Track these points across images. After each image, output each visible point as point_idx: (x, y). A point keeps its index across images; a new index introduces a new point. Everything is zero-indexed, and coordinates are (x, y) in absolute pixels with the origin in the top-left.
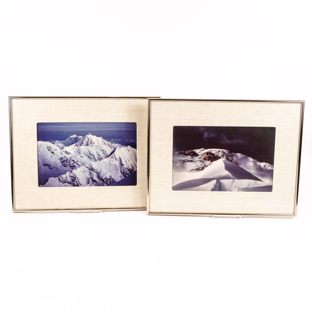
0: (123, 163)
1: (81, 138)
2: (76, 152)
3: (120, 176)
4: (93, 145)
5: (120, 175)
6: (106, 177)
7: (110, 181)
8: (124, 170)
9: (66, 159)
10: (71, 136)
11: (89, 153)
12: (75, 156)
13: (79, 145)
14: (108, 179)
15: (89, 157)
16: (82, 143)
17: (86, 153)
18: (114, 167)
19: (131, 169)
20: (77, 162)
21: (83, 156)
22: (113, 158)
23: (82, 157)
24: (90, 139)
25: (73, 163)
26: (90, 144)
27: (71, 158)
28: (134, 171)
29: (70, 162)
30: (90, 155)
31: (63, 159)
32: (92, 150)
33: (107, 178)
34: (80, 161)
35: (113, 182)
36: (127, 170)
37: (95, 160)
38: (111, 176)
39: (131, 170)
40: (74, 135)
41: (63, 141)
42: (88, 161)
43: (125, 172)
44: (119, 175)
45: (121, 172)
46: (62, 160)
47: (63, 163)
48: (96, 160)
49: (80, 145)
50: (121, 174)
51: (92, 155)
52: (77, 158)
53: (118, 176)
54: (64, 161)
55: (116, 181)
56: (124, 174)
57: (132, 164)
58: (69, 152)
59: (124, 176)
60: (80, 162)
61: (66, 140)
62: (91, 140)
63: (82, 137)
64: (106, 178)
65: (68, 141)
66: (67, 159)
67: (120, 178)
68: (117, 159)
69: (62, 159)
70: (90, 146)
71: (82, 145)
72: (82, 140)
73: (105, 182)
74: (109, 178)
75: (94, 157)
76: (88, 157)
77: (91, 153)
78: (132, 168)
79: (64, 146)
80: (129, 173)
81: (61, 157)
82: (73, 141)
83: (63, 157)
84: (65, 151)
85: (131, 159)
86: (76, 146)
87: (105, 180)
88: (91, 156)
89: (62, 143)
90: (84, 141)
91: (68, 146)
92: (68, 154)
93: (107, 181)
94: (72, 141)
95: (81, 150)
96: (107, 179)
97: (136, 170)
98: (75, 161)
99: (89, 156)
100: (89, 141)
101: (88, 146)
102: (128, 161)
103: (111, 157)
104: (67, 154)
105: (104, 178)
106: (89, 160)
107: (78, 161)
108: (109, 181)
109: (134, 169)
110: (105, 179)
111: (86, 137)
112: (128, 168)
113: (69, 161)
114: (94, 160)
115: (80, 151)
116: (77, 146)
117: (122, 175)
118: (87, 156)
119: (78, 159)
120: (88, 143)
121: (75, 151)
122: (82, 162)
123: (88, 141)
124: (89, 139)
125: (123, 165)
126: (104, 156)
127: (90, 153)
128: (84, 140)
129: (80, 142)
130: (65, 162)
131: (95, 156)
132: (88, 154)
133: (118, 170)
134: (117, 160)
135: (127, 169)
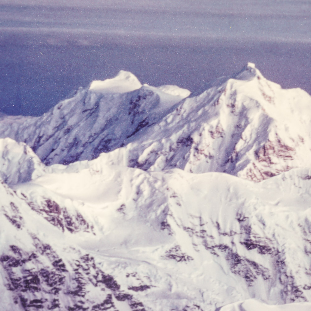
1: (175, 107)
2: (131, 212)
4: (279, 163)
9: (46, 262)
10: (96, 85)
11: (237, 227)
12: (126, 243)
13: (160, 160)
15: (236, 259)
16: (187, 141)
17: (212, 230)
20: (138, 296)
21: (186, 249)
23: (183, 258)
24: (255, 118)
25: (108, 301)
26: (250, 155)
27: (87, 259)
29: (78, 291)
30: (249, 245)
31: (29, 265)
32: (265, 211)
34: (160, 286)
37: (284, 293)
40: (123, 74)
41: (29, 121)
42: (229, 291)
46: (17, 272)
47: (29, 296)
48: (296, 290)
49: (170, 164)
51: (263, 250)
52: (138, 262)
54: (35, 279)
58: (72, 213)
60: (164, 296)
61: (56, 111)
62: (267, 122)
63: (185, 93)
65: (71, 122)
66: (59, 264)
69: (16, 263)
70: (252, 177)
71: (185, 160)
72: (187, 121)
75: (280, 263)
76: (226, 265)
77: (256, 229)
79: (36, 160)
81: (14, 248)
82: (109, 123)
83: (27, 246)
84: (40, 202)
86: (134, 163)
88: (254, 255)
89: (17, 137)
90: (206, 127)
91: (65, 162)
92: (70, 226)
94: (101, 121)
95: (171, 202)
98: (124, 289)
99: (241, 251)
100: (248, 133)
101: (233, 171)
104: (58, 229)
106: (240, 283)
107: (143, 288)
111: (224, 99)
113: (73, 286)
114: (279, 287)
115: (165, 212)
116: (145, 166)
118: (222, 254)
119: (142, 270)
120: (240, 146)
121: (121, 209)
122: (179, 296)
123: (237, 135)
124: (243, 114)
127: (248, 230)
128: (206, 117)
129: (167, 133)
130: (44, 286)
131: (288, 259)
132: (226, 241)
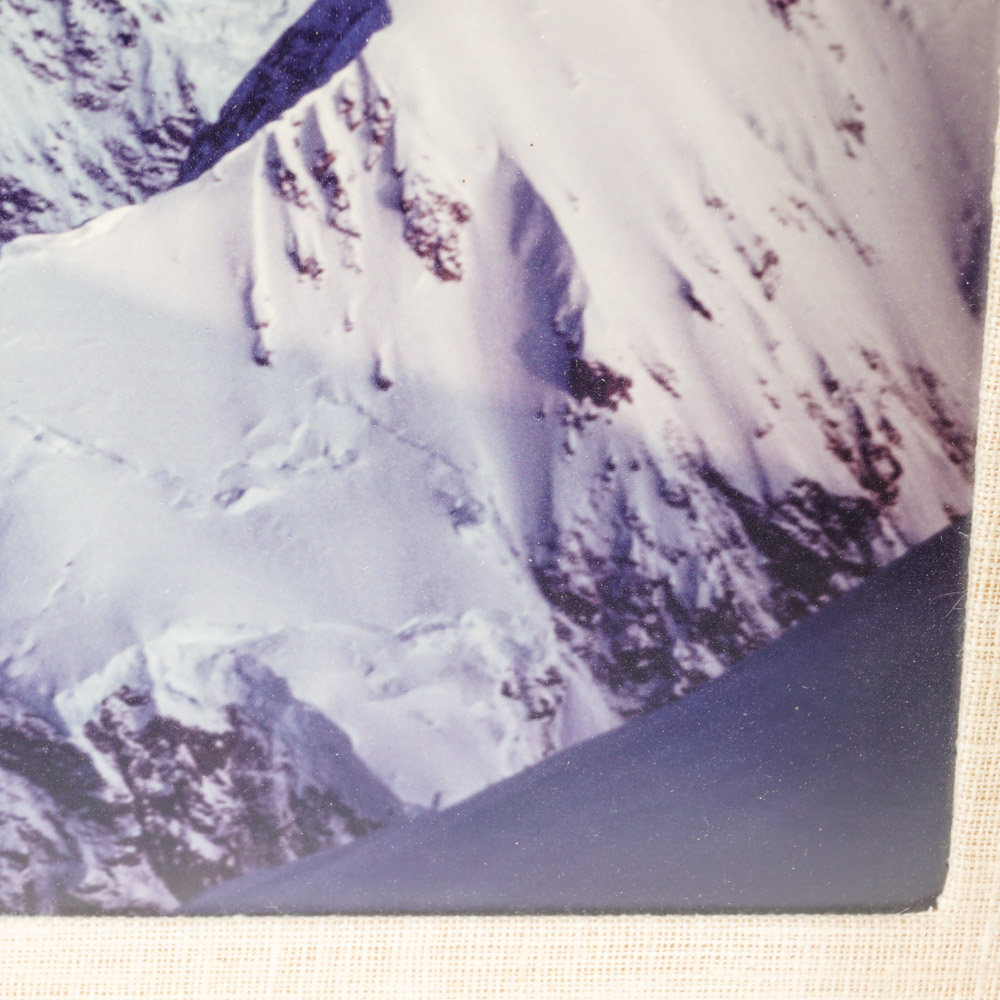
0: (601, 347)
3: (501, 667)
5: (523, 656)
6: (137, 699)
7: (242, 788)
8: (624, 515)
14: (200, 740)
18: (342, 429)
19: (821, 502)
22: (327, 180)
28: (888, 547)
33: (166, 706)
35: (315, 806)
36: (711, 518)
38: (279, 664)
39: (800, 527)
43: (650, 562)
44: (480, 635)
45: (548, 582)
50: (536, 614)
53: (468, 670)
55: (411, 794)
56: (613, 629)
57: (849, 370)
59: (616, 671)
64: (129, 720)
67: (510, 713)
68: (442, 224)
73: (105, 817)
74: (215, 723)
78: (842, 480)
80: (751, 588)
85: (839, 230)
87: (104, 765)
93: (178, 802)
96: (161, 732)
97: (933, 523)
102: (736, 272)
103: (278, 174)
105: (77, 706)
108: (209, 790)
109: (883, 489)
110: (103, 732)
112: (726, 455)
117: (554, 654)
125: (603, 386)
126: (91, 135)
133: (463, 516)
134: (430, 250)
135: (703, 499)
